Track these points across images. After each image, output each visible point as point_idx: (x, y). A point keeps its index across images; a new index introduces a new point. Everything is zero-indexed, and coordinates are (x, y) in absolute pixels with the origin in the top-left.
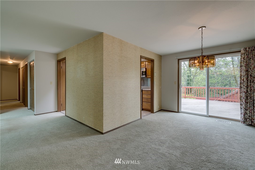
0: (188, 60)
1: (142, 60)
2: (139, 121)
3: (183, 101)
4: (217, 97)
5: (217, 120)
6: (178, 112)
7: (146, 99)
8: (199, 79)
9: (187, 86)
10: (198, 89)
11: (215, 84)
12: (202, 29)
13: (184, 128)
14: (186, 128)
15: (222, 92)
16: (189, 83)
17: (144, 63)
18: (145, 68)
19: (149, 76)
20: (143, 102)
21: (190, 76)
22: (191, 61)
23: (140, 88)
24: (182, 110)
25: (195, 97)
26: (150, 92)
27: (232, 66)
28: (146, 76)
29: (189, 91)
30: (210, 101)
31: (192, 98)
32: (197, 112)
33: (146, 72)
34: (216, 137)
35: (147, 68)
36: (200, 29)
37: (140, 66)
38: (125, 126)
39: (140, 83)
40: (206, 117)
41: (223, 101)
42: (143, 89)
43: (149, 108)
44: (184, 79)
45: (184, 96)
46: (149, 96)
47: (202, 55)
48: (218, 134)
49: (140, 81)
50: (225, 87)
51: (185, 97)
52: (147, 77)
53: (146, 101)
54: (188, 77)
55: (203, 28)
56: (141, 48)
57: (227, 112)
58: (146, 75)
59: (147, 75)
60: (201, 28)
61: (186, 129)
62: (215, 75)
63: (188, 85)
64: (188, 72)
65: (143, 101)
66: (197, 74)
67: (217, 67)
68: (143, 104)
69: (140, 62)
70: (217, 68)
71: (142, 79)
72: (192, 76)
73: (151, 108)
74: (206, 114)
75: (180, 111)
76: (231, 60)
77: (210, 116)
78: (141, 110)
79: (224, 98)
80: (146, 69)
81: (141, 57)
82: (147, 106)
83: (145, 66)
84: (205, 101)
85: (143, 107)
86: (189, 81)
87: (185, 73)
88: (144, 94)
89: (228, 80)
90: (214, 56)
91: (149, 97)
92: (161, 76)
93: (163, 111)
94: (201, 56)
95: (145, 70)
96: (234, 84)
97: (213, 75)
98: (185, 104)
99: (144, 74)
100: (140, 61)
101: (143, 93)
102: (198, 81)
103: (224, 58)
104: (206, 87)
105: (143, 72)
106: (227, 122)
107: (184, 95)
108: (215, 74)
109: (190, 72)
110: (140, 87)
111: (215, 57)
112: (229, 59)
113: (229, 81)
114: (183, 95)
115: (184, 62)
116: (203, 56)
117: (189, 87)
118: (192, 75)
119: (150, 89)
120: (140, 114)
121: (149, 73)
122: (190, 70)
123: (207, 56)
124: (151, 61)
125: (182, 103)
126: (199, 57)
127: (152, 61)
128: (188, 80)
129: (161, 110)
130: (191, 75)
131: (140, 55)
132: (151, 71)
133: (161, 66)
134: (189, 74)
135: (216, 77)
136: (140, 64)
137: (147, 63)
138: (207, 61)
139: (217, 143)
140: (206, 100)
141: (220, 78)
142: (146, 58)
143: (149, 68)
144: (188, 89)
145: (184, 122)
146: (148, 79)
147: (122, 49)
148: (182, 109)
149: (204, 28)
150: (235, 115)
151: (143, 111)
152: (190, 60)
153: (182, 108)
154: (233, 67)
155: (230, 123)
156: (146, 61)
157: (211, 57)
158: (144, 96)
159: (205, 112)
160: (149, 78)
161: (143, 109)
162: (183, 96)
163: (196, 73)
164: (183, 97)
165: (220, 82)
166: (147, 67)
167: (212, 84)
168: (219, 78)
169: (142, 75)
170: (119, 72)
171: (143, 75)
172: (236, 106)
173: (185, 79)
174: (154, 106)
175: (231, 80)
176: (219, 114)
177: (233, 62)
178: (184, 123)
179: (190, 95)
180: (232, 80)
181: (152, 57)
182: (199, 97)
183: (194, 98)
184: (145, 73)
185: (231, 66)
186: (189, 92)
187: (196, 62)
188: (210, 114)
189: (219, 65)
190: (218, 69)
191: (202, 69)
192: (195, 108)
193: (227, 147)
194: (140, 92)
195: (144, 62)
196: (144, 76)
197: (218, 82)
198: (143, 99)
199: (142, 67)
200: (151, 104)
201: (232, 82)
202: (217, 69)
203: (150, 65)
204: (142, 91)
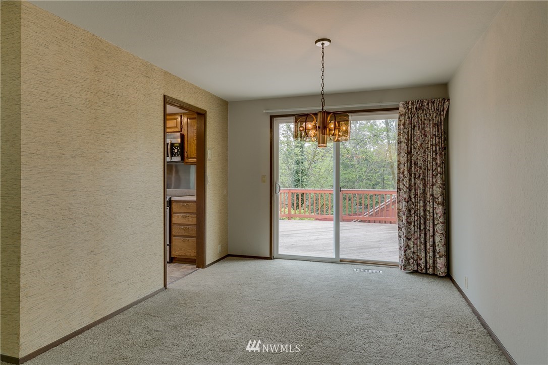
0: (292, 119)
1: (170, 109)
2: (158, 297)
3: (284, 226)
4: (358, 214)
5: (355, 268)
6: (270, 258)
7: (182, 227)
8: (322, 171)
9: (295, 187)
10: (320, 195)
11: (354, 183)
12: (323, 44)
13: (284, 299)
14: (287, 299)
15: (368, 202)
16: (299, 180)
17: (176, 119)
18: (179, 134)
19: (191, 158)
20: (175, 236)
21: (302, 163)
22: (299, 123)
23: (162, 194)
24: (282, 251)
25: (313, 214)
26: (195, 205)
27: (387, 141)
28: (183, 159)
29: (299, 201)
30: (341, 224)
31: (307, 217)
32: (315, 252)
33: (182, 145)
34: (353, 309)
35: (185, 134)
36: (319, 44)
37: (162, 128)
38: (110, 321)
39: (162, 179)
40: (334, 264)
41: (369, 222)
42: (173, 199)
43: (192, 253)
44: (287, 168)
45: (287, 213)
46: (192, 217)
47: (323, 109)
48: (356, 303)
49: (162, 173)
50: (374, 188)
51: (290, 217)
52: (187, 160)
53: (183, 233)
54: (298, 164)
55: (324, 42)
56: (166, 73)
57: (376, 247)
58: (182, 154)
59: (186, 155)
60: (321, 42)
61: (289, 301)
62: (355, 161)
63: (297, 185)
64: (297, 150)
65: (173, 233)
66: (316, 158)
67: (359, 141)
68: (173, 243)
69: (163, 114)
70: (358, 144)
71: (169, 168)
72: (307, 162)
73: (198, 253)
74: (332, 255)
75: (275, 255)
76: (385, 126)
77: (343, 261)
78: (168, 260)
79: (371, 215)
80: (182, 137)
81: (166, 100)
82: (183, 247)
83: (179, 127)
84: (331, 225)
85: (173, 253)
86: (300, 175)
87: (289, 153)
88: (175, 213)
89: (380, 172)
90: (348, 116)
91: (193, 220)
92: (227, 160)
93: (231, 260)
94: (320, 112)
95: (179, 140)
96: (390, 183)
97: (351, 159)
98: (288, 236)
99: (176, 151)
100: (163, 111)
101: (174, 210)
102: (319, 175)
103: (372, 121)
104: (334, 189)
105: (172, 145)
106: (374, 271)
107: (287, 210)
108: (355, 159)
109: (302, 152)
110: (162, 191)
111: (350, 117)
112: (380, 123)
113: (382, 175)
114: (284, 211)
115: (288, 124)
116: (324, 112)
117: (299, 190)
118: (307, 159)
119: (194, 198)
120: (163, 274)
121: (191, 148)
122: (301, 147)
123: (334, 113)
124: (198, 114)
125: (280, 234)
126: (316, 114)
127: (200, 115)
128: (297, 173)
129: (227, 256)
130: (303, 159)
131: (162, 92)
132: (198, 145)
133: (227, 131)
134: (300, 158)
135: (356, 166)
136: (162, 122)
137: (185, 120)
138: (332, 126)
139: (353, 325)
140: (333, 222)
141: (364, 169)
142: (182, 106)
143: (192, 134)
144: (298, 195)
145: (283, 283)
146: (190, 168)
147: (96, 67)
148: (280, 249)
149: (326, 43)
150: (390, 252)
151: (172, 264)
152: (296, 122)
153: (279, 245)
154: (389, 143)
155: (381, 272)
156: (184, 114)
157: (341, 116)
158: (176, 219)
159: (333, 251)
160: (193, 164)
161: (172, 260)
162: (285, 213)
163: (315, 155)
164: (284, 215)
165: (364, 177)
166: (185, 132)
167: (350, 182)
168: (361, 169)
169: (172, 156)
170: (88, 143)
171: (173, 154)
172: (392, 233)
173: (290, 170)
174: (207, 248)
175: (384, 172)
176: (360, 253)
177: (388, 131)
178: (285, 286)
179: (300, 211)
180: (387, 173)
181: (201, 105)
182: (319, 216)
183: (309, 218)
184: (179, 149)
185: (385, 141)
186: (298, 204)
187: (310, 125)
188: (342, 256)
189: (363, 138)
190: (361, 147)
191: (323, 145)
192: (311, 244)
193: (372, 330)
194: (162, 207)
195: (177, 117)
196: (178, 158)
197: (360, 177)
198: (173, 227)
199: (168, 130)
200: (198, 243)
201: (386, 177)
202: (358, 146)
203: (195, 128)
204: (170, 203)
